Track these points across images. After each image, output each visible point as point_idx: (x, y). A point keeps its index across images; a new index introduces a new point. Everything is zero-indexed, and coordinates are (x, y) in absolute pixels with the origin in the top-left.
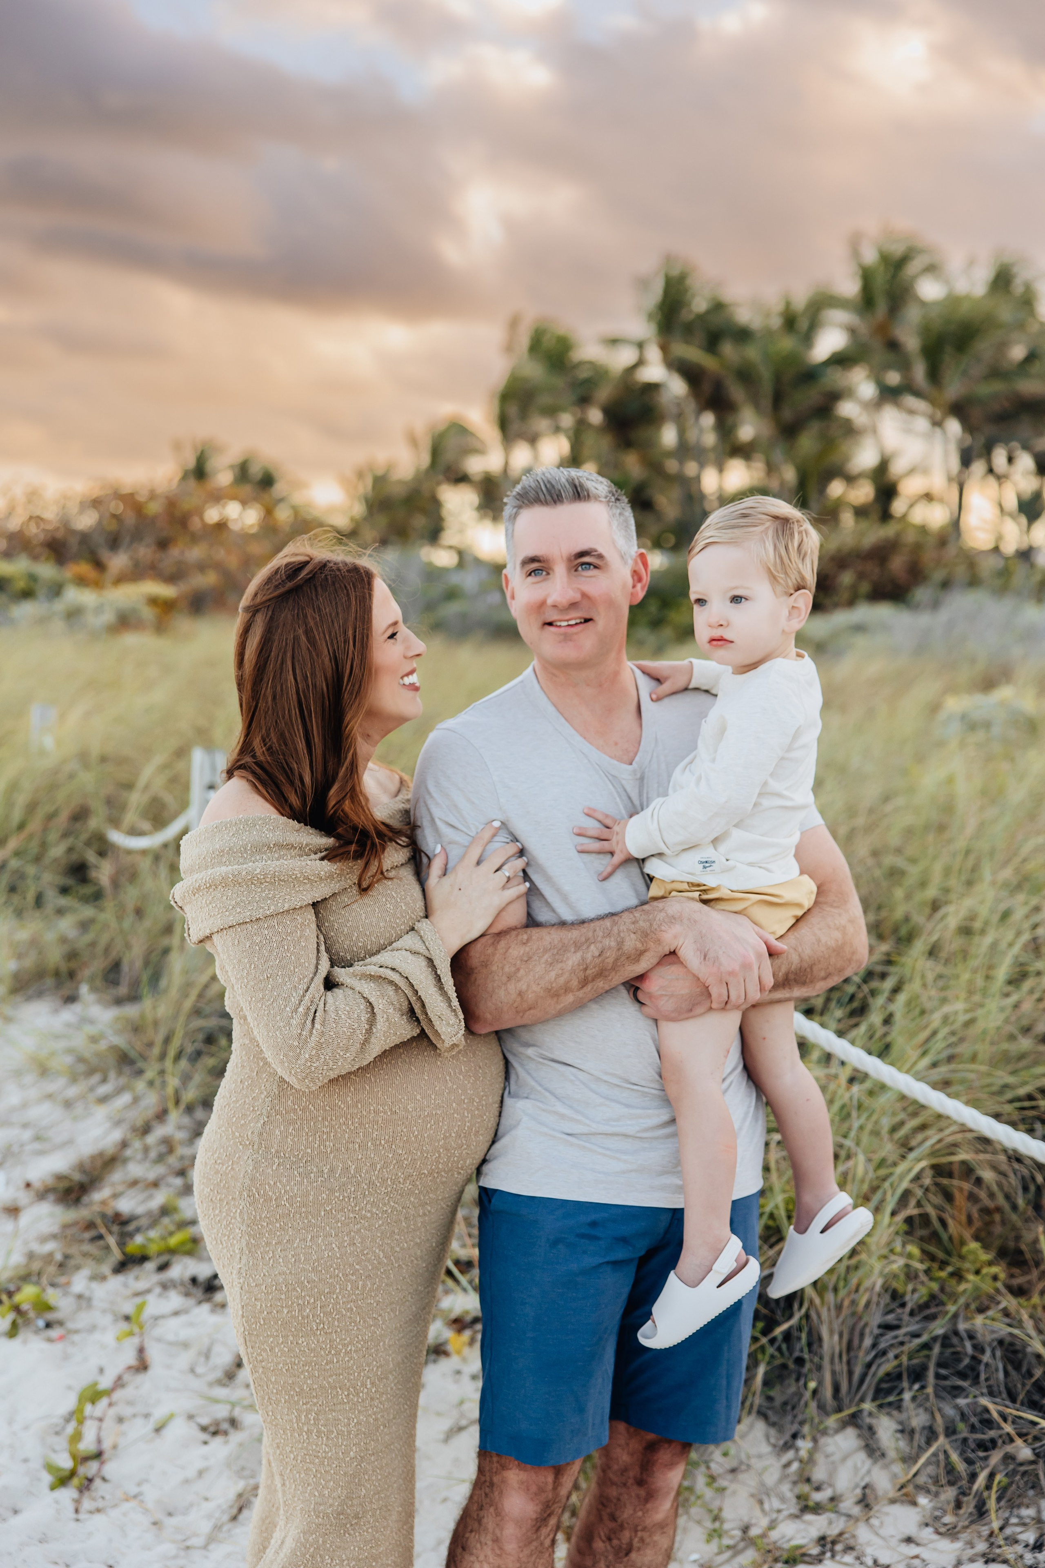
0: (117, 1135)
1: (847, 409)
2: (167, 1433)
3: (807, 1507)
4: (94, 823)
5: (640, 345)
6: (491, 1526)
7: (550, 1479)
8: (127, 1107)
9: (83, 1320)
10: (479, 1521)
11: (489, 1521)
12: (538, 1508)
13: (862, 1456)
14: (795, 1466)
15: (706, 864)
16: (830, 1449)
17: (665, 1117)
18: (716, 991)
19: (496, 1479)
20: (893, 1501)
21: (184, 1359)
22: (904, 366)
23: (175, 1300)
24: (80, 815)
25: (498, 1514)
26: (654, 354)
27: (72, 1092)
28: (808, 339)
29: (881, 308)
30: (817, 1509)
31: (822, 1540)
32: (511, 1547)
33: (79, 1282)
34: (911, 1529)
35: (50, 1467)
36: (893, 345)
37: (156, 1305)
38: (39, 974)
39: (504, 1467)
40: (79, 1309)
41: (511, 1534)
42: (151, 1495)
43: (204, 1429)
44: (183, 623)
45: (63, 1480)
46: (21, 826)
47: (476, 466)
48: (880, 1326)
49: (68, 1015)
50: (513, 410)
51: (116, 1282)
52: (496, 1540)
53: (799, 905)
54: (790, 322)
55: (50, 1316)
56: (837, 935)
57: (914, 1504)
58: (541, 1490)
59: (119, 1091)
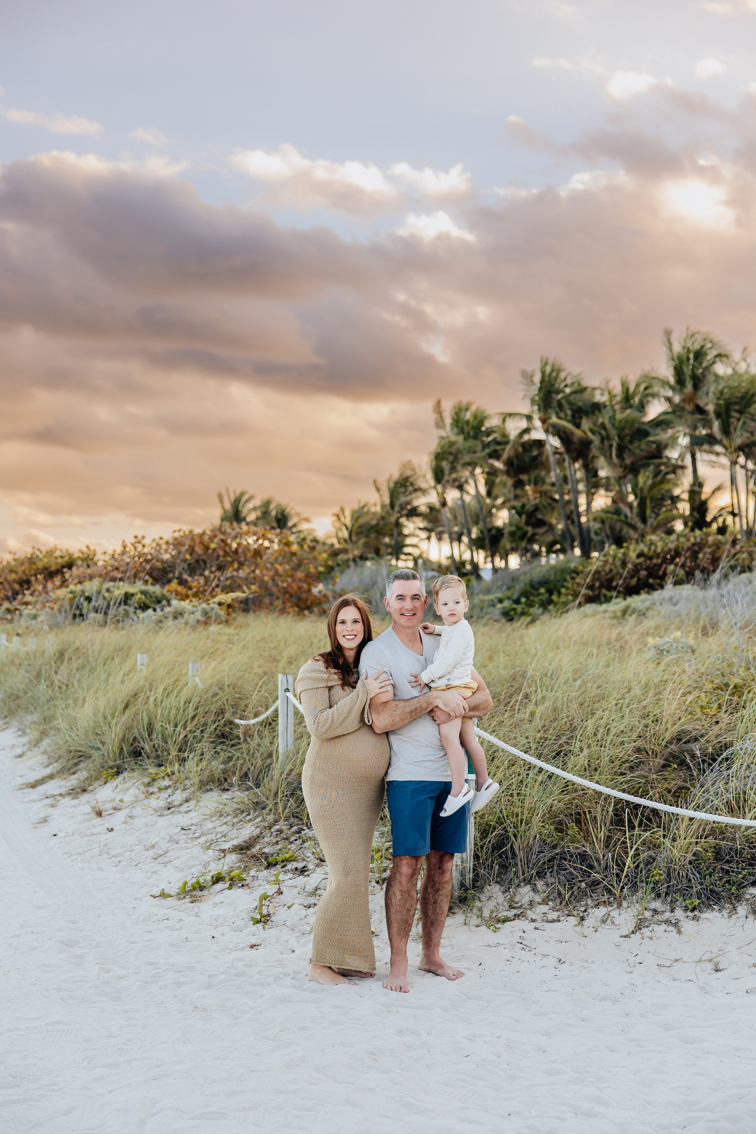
0: (258, 831)
1: (673, 454)
2: (293, 908)
3: (511, 907)
4: (228, 716)
5: (529, 418)
6: (398, 878)
7: (415, 862)
8: (261, 821)
9: (256, 883)
10: (395, 877)
11: (398, 876)
12: (412, 871)
13: (532, 892)
14: (509, 896)
15: (449, 680)
16: (522, 892)
17: (442, 753)
18: (452, 714)
19: (399, 864)
20: (540, 904)
21: (295, 891)
22: (707, 424)
23: (290, 875)
24: (221, 712)
25: (400, 874)
26: (537, 423)
27: (235, 820)
28: (642, 407)
29: (689, 387)
30: (515, 908)
31: (515, 915)
32: (404, 883)
33: (252, 873)
34: (546, 911)
35: (253, 919)
36: (700, 410)
37: (281, 877)
38: (211, 780)
39: (401, 860)
40: (253, 880)
41: (404, 879)
42: (288, 924)
43: (305, 907)
44: (240, 618)
45: (258, 922)
46: (193, 718)
47: (421, 502)
48: (538, 852)
49: (226, 795)
50: (445, 465)
51: (266, 872)
52: (400, 882)
53: (474, 689)
54: (627, 398)
55: (244, 883)
56: (485, 697)
57: (548, 904)
58: (412, 865)
59: (256, 817)
